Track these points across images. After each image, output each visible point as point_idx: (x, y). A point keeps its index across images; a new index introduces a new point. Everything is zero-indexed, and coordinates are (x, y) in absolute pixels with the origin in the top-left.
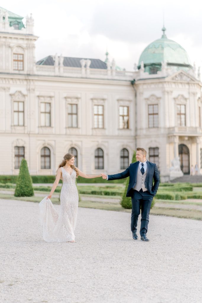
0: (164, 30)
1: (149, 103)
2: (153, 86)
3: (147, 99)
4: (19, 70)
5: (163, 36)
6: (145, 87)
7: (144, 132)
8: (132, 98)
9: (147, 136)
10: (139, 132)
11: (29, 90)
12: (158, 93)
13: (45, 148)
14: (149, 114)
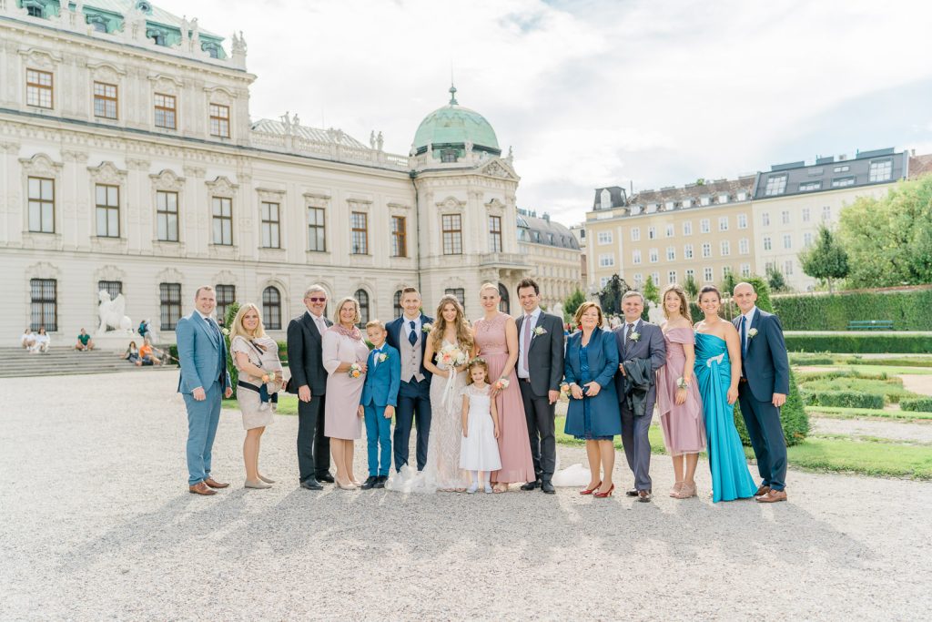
0: (453, 91)
1: (445, 212)
2: (450, 182)
3: (439, 205)
4: (222, 138)
5: (453, 101)
6: (436, 183)
7: (436, 262)
8: (410, 202)
9: (441, 269)
10: (424, 263)
11: (241, 176)
12: (461, 195)
13: (270, 289)
14: (444, 232)
